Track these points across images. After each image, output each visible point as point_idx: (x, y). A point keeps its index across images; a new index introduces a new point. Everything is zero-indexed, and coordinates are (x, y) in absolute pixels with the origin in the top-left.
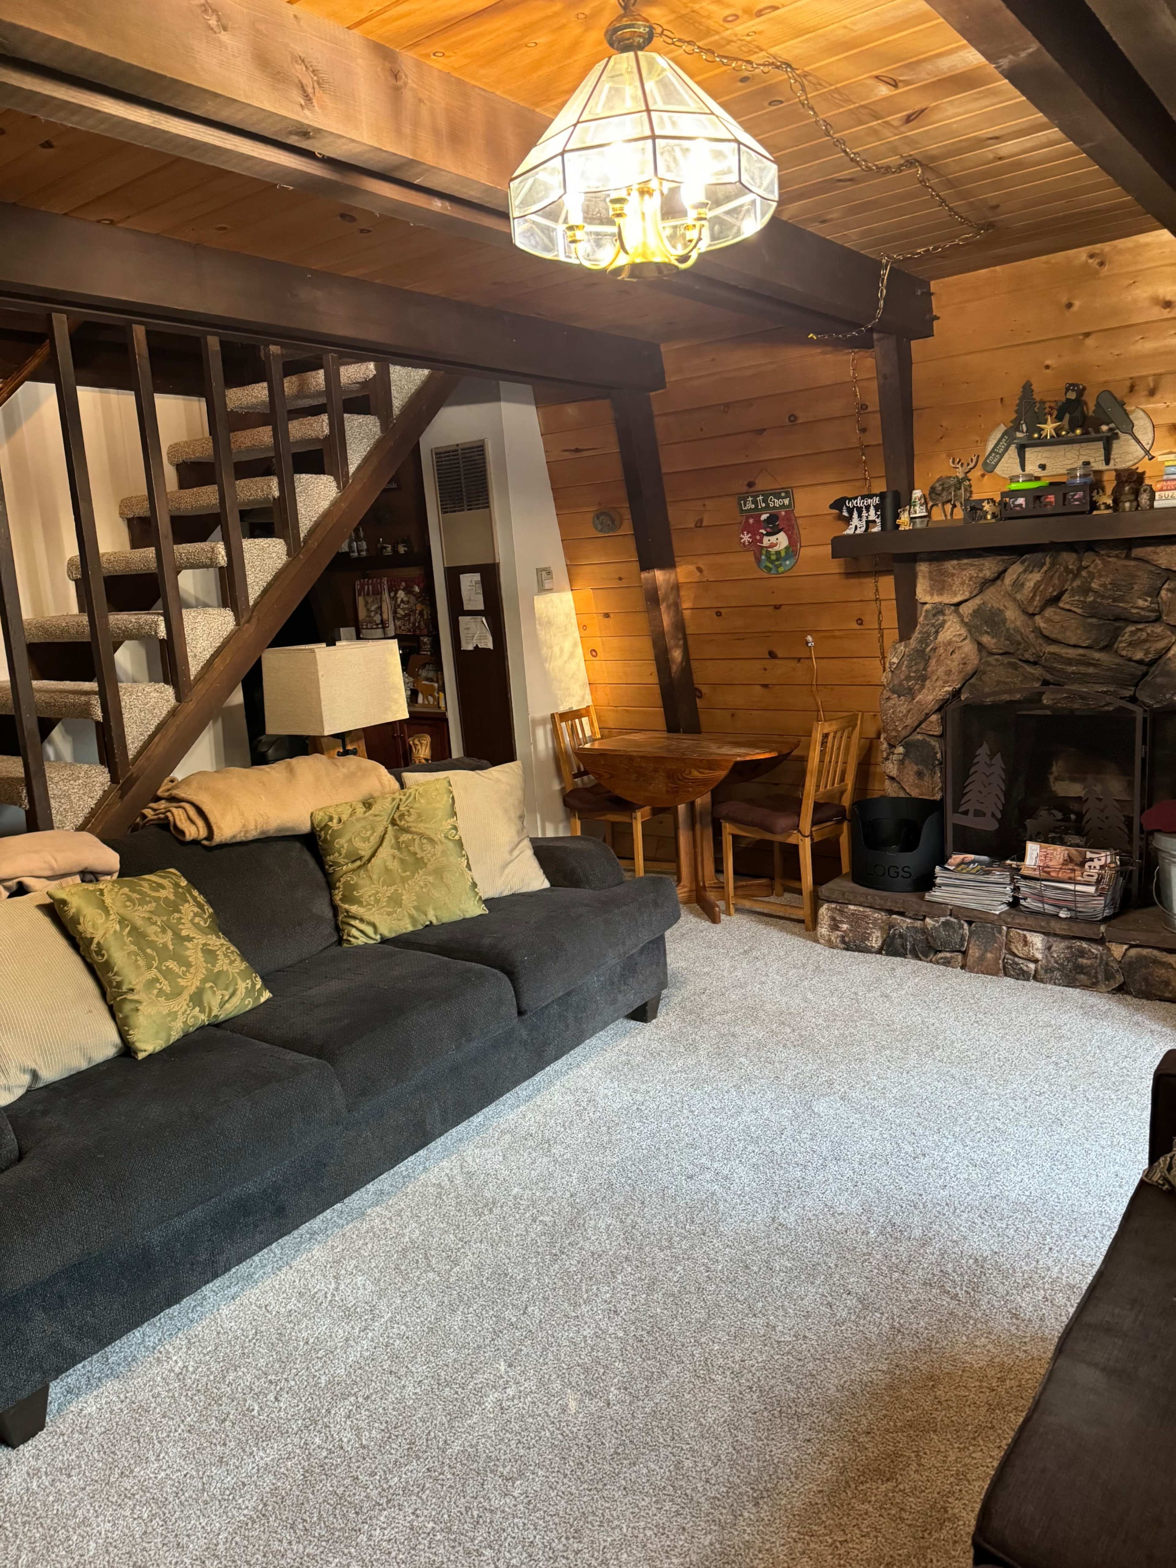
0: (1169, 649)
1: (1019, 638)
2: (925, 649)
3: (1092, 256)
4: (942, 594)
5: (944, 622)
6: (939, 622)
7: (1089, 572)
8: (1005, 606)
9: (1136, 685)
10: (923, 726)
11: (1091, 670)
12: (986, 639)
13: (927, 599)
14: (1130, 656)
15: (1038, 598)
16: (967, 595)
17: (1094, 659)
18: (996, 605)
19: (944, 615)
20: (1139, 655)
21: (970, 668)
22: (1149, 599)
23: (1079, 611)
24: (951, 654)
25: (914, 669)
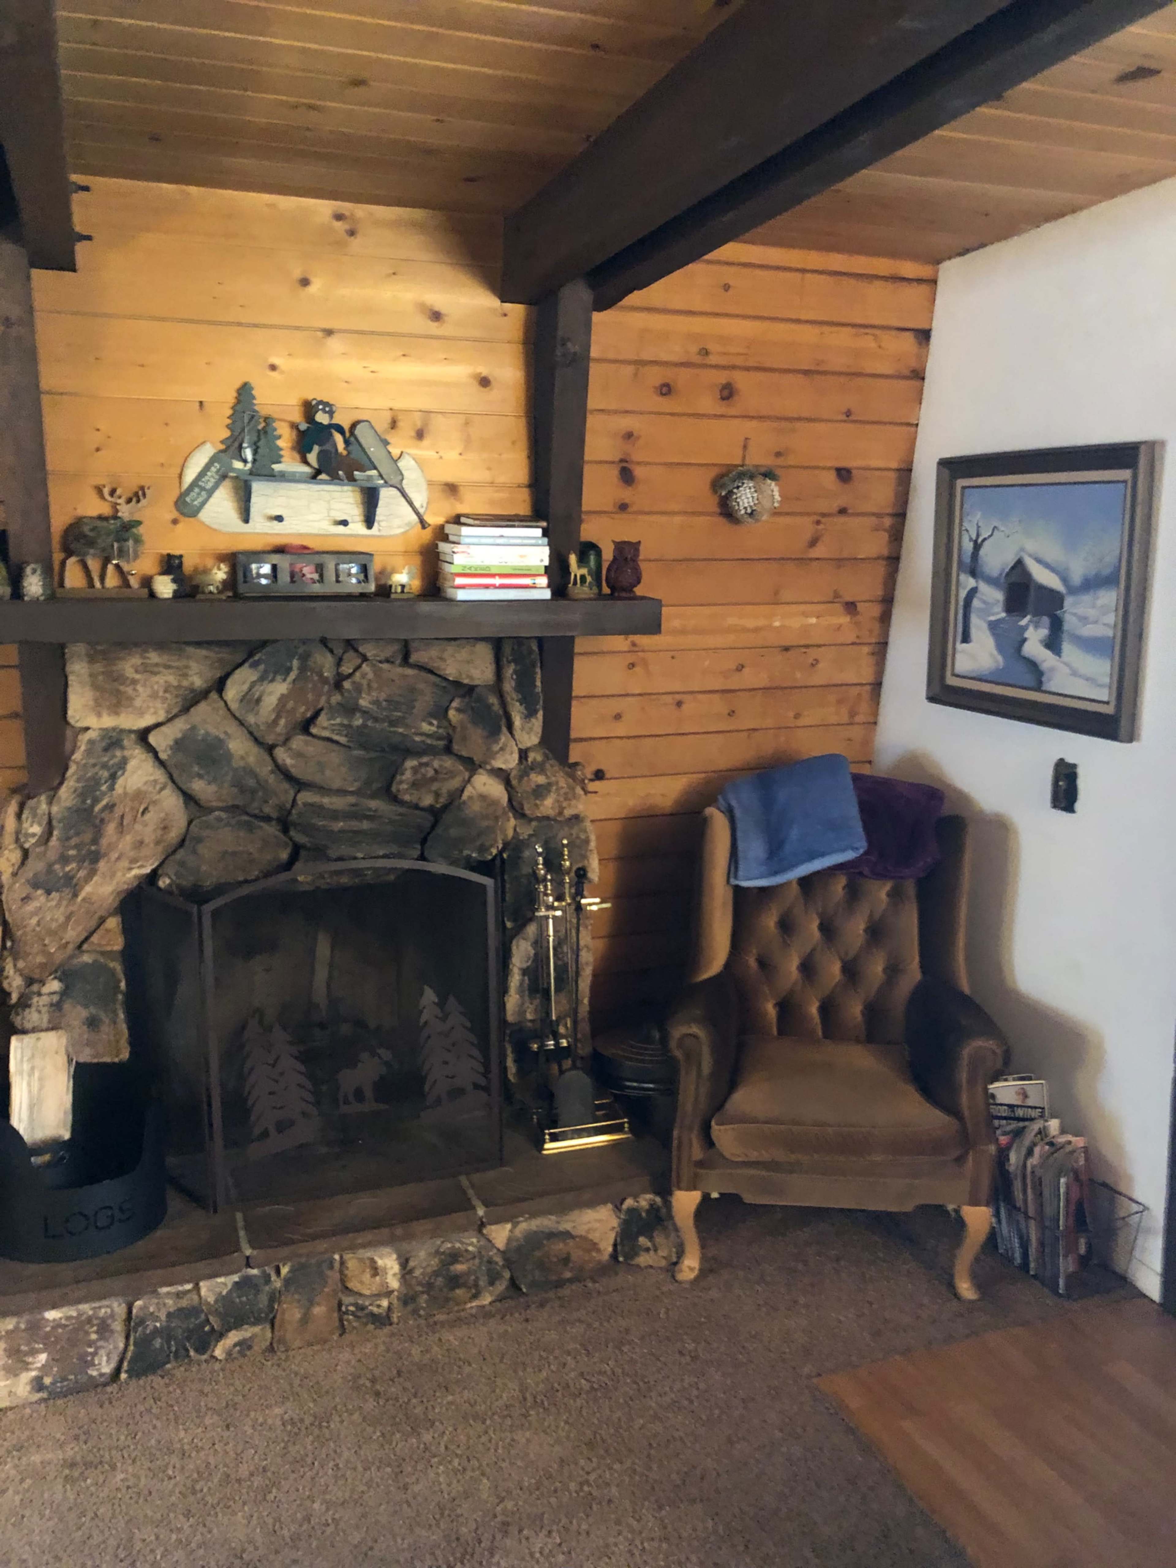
0: (462, 791)
1: (251, 782)
2: (93, 806)
3: (339, 217)
4: (117, 714)
5: (124, 762)
6: (116, 760)
7: (354, 683)
8: (226, 733)
9: (424, 842)
10: (95, 939)
11: (365, 825)
12: (198, 787)
13: (92, 721)
14: (415, 801)
15: (282, 722)
16: (161, 717)
17: (370, 810)
18: (214, 732)
19: (122, 748)
20: (427, 800)
21: (174, 835)
22: (435, 722)
23: (343, 740)
24: (143, 813)
25: (73, 842)
